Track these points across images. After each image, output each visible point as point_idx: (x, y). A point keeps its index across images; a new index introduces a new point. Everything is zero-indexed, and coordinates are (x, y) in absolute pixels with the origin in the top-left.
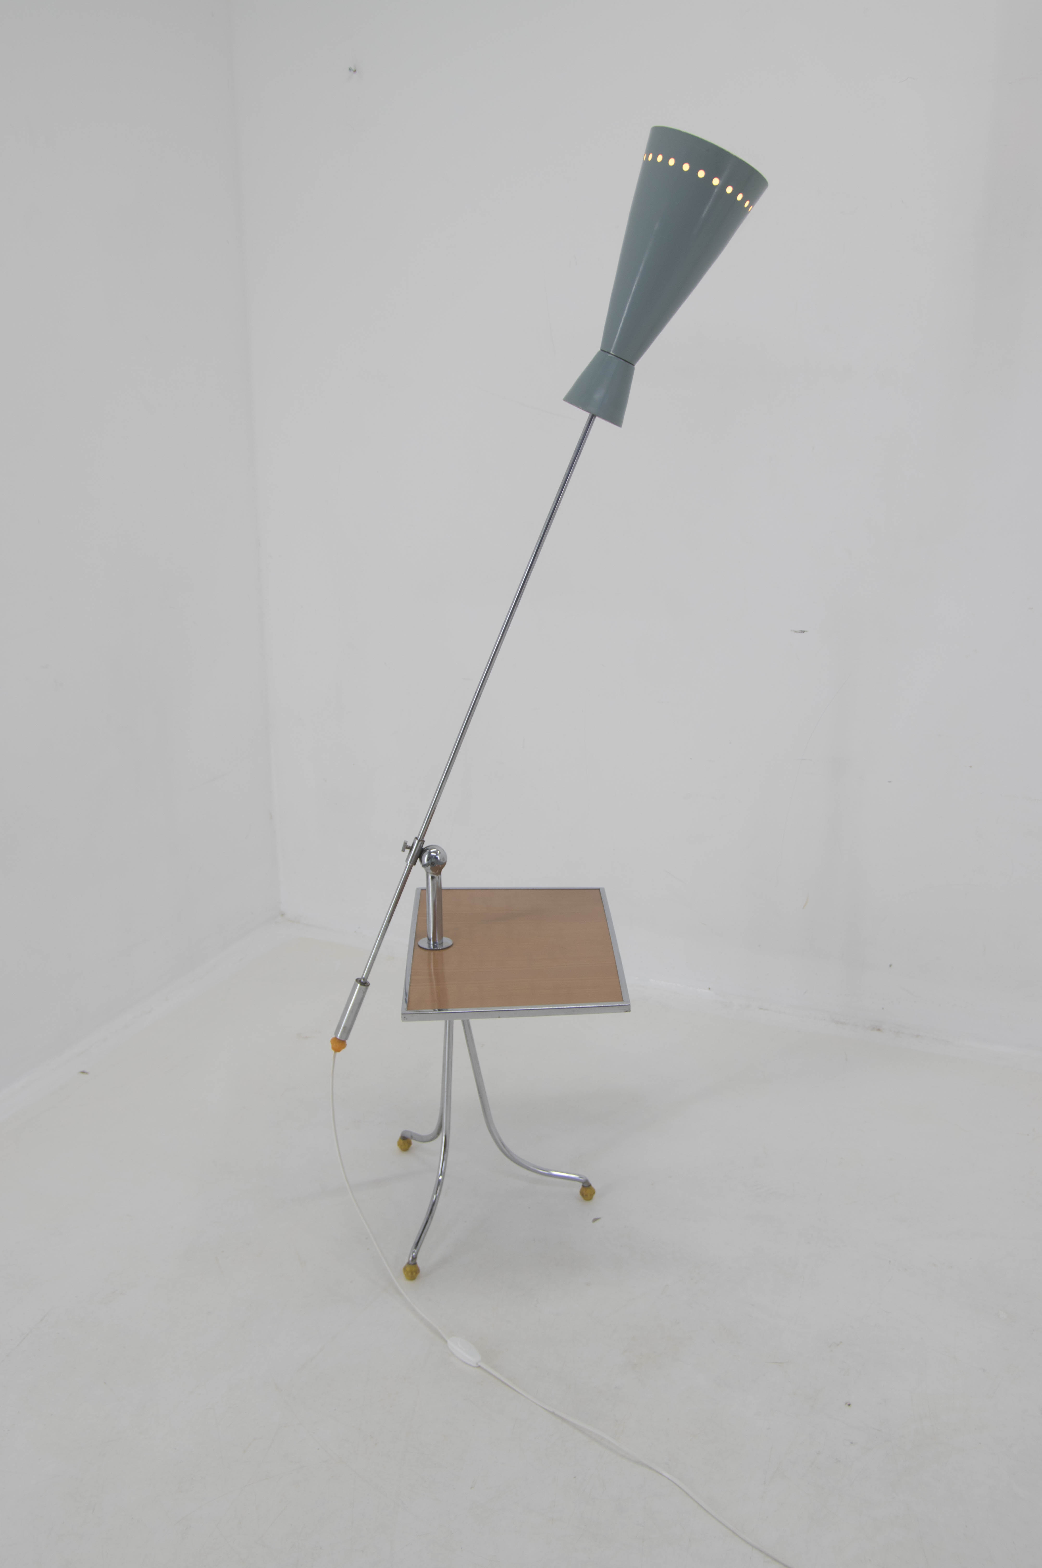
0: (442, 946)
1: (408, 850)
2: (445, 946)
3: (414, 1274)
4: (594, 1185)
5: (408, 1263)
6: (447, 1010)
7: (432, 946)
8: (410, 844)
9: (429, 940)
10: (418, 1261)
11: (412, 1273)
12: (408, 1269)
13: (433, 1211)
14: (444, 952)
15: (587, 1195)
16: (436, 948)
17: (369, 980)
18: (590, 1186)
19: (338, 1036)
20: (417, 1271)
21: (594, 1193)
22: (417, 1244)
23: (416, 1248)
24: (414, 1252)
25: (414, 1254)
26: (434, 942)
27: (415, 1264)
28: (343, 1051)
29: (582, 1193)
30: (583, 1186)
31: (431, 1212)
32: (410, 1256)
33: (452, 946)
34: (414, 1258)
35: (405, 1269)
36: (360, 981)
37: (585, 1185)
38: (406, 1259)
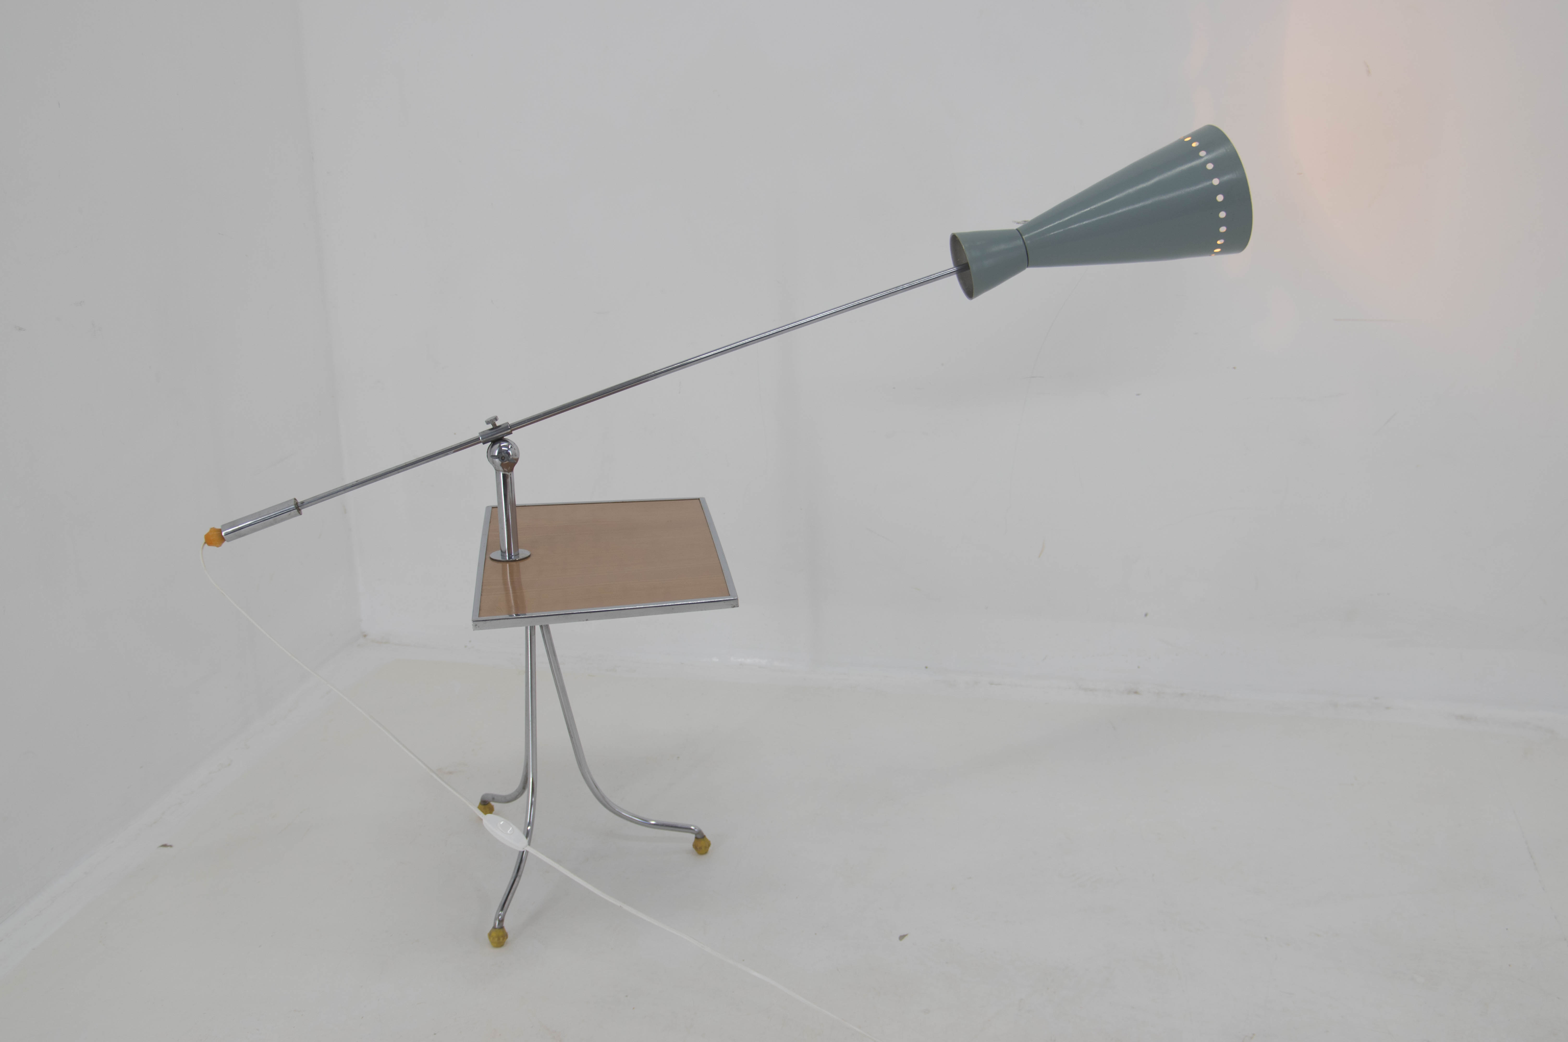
0: (519, 557)
1: (490, 426)
2: (521, 556)
3: (501, 939)
4: (708, 837)
5: (494, 928)
6: (526, 615)
7: (507, 557)
8: (498, 423)
9: (503, 552)
10: (506, 924)
11: (499, 939)
12: (494, 934)
13: (521, 870)
14: (521, 564)
15: (701, 848)
16: (512, 561)
18: (704, 837)
20: (505, 936)
21: (709, 845)
22: (503, 906)
23: (502, 909)
24: (500, 915)
25: (500, 917)
26: (510, 554)
27: (502, 928)
29: (695, 846)
30: (696, 838)
31: (519, 869)
32: (495, 920)
33: (529, 556)
34: (501, 921)
35: (490, 935)
37: (699, 836)
38: (490, 923)
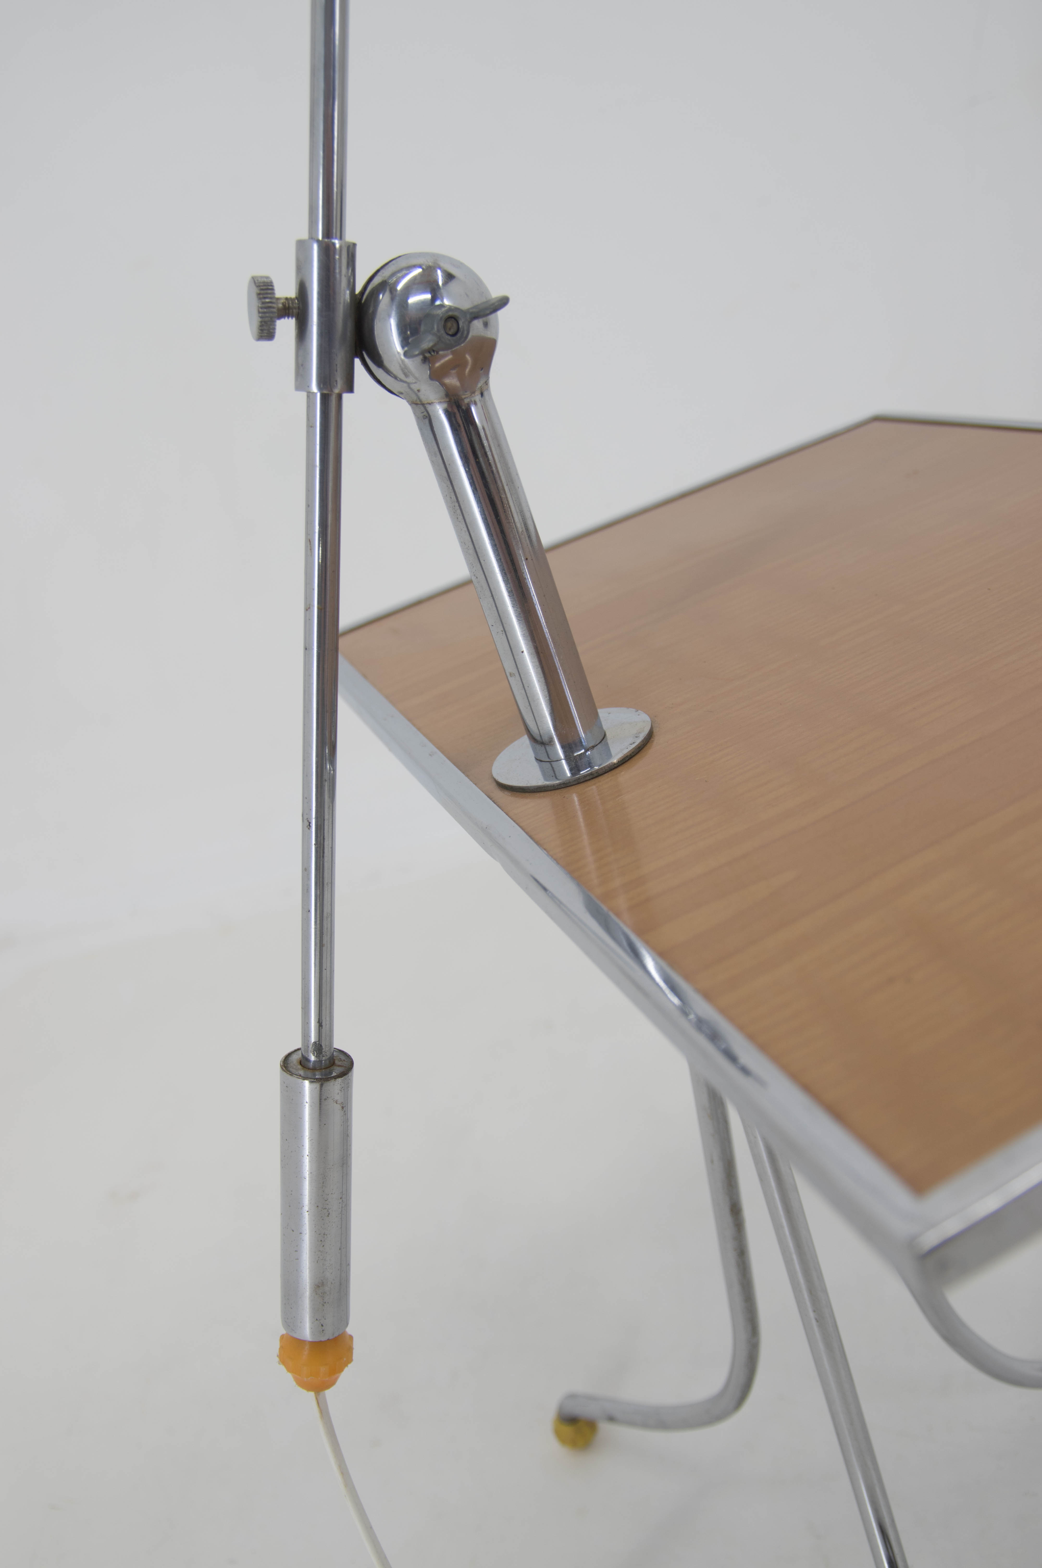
1: (286, 327)
8: (285, 290)
9: (540, 742)
17: (340, 1042)
19: (307, 1332)
26: (568, 748)
28: (347, 1376)
36: (304, 1062)
